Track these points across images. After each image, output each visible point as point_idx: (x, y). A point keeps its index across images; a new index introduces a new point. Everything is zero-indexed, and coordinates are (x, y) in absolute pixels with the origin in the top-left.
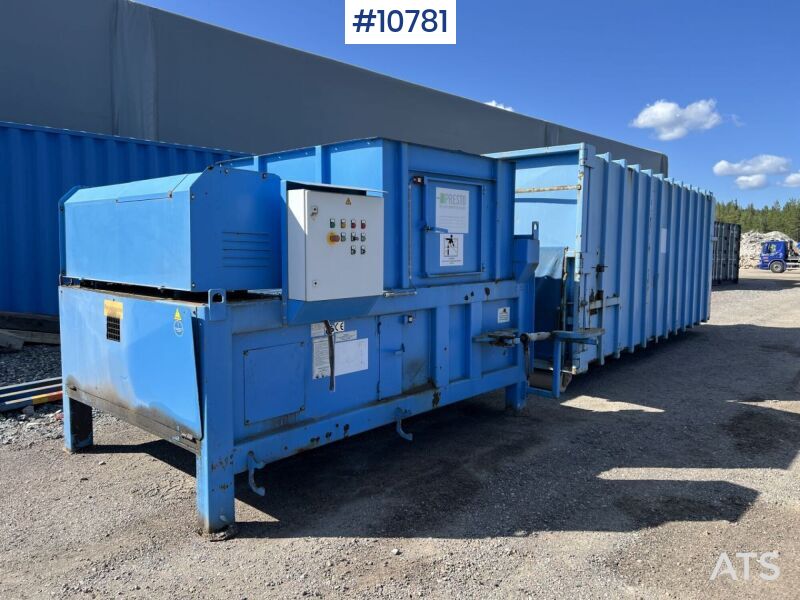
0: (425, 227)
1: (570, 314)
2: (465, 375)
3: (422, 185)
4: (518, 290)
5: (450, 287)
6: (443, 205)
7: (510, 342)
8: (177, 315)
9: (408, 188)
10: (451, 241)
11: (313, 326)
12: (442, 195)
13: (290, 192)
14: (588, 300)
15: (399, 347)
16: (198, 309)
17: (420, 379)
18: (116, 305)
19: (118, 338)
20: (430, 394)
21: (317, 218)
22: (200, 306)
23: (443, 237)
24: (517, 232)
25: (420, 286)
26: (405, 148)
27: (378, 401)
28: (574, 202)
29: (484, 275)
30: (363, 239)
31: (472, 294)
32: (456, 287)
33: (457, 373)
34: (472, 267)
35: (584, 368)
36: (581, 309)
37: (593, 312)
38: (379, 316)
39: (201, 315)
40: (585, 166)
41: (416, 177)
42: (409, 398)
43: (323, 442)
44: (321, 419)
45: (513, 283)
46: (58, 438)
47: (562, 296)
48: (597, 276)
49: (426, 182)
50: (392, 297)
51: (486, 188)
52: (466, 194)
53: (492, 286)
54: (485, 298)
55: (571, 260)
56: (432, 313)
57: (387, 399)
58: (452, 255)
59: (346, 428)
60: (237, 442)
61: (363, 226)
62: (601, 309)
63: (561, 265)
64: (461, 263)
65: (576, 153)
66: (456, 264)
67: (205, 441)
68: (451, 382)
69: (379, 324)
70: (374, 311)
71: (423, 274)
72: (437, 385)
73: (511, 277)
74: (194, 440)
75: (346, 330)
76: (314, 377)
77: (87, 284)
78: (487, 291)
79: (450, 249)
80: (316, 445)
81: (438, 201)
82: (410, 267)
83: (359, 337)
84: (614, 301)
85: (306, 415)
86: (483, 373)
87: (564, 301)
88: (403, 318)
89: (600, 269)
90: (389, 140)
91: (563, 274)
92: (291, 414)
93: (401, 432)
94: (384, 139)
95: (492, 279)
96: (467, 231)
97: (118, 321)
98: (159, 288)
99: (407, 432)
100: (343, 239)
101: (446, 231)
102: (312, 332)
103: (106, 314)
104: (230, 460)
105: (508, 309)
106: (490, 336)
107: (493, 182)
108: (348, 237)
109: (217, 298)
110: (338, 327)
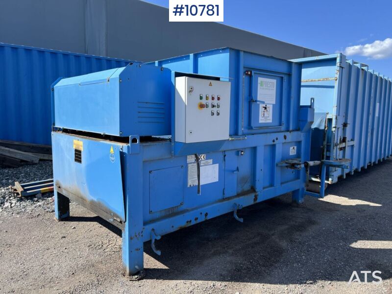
0: (251, 100)
1: (329, 150)
2: (272, 185)
3: (251, 76)
4: (301, 136)
5: (265, 134)
6: (262, 87)
7: (299, 166)
8: (112, 150)
9: (243, 78)
10: (265, 108)
11: (188, 157)
12: (262, 82)
13: (177, 78)
14: (339, 142)
15: (235, 169)
16: (123, 146)
17: (247, 187)
18: (79, 143)
19: (80, 161)
20: (252, 196)
21: (192, 93)
22: (125, 145)
23: (261, 106)
24: (302, 104)
25: (248, 134)
26: (242, 54)
27: (224, 199)
28: (333, 87)
29: (283, 128)
30: (218, 106)
31: (277, 139)
32: (268, 134)
33: (267, 183)
34: (277, 123)
35: (336, 180)
36: (335, 148)
37: (341, 149)
38: (225, 151)
39: (125, 151)
40: (340, 67)
41: (248, 71)
42: (241, 197)
43: (194, 223)
44: (193, 209)
45: (299, 133)
46: (52, 212)
47: (324, 140)
48: (343, 129)
49: (253, 74)
50: (232, 140)
51: (285, 78)
52: (274, 81)
53: (287, 134)
54: (284, 141)
55: (330, 120)
56: (254, 149)
57: (229, 198)
58: (266, 117)
59: (206, 215)
60: (145, 224)
61: (219, 99)
62: (345, 148)
63: (324, 123)
64: (271, 121)
65: (335, 59)
66: (268, 121)
67: (127, 223)
68: (264, 188)
69: (225, 156)
70: (223, 148)
71: (249, 126)
72: (257, 190)
73: (297, 129)
74: (121, 222)
75: (207, 159)
76: (188, 186)
77: (65, 131)
78: (285, 137)
79: (265, 113)
80: (190, 225)
81: (259, 85)
82: (243, 122)
83: (214, 163)
84: (351, 143)
85: (183, 207)
86: (282, 183)
87: (325, 143)
88: (238, 152)
89: (345, 125)
90: (233, 49)
91: (325, 128)
92: (175, 207)
93: (237, 217)
94: (231, 49)
95: (288, 130)
96: (274, 103)
97: (80, 152)
98: (102, 134)
99: (240, 217)
100: (207, 106)
101: (263, 103)
102: (188, 160)
103: (74, 147)
104: (141, 234)
105: (295, 147)
106: (286, 163)
107: (289, 75)
108: (210, 106)
109: (134, 141)
110: (202, 157)
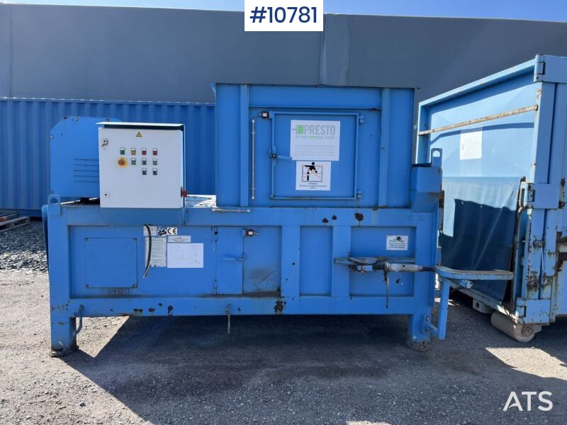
3: (270, 119)
5: (301, 209)
6: (301, 135)
10: (312, 167)
11: (145, 228)
14: (551, 241)
17: (268, 287)
20: (273, 301)
21: (107, 147)
23: (301, 164)
26: (243, 87)
28: (531, 125)
30: (155, 163)
31: (335, 218)
38: (216, 227)
40: (543, 83)
41: (262, 113)
43: (146, 313)
44: (149, 296)
45: (407, 212)
52: (336, 124)
53: (369, 212)
54: (357, 222)
56: (277, 229)
57: (222, 296)
58: (313, 181)
59: (170, 308)
60: (72, 297)
61: (155, 153)
64: (328, 188)
66: (318, 189)
68: (302, 295)
69: (215, 233)
71: (271, 195)
72: (282, 294)
73: (408, 206)
75: (180, 234)
76: (146, 265)
79: (310, 175)
80: (140, 314)
81: (293, 134)
83: (193, 241)
86: (351, 295)
91: (518, 207)
96: (337, 159)
100: (133, 163)
102: (144, 232)
104: (66, 307)
105: (404, 238)
106: (349, 260)
108: (139, 162)
109: (55, 201)
110: (171, 231)
